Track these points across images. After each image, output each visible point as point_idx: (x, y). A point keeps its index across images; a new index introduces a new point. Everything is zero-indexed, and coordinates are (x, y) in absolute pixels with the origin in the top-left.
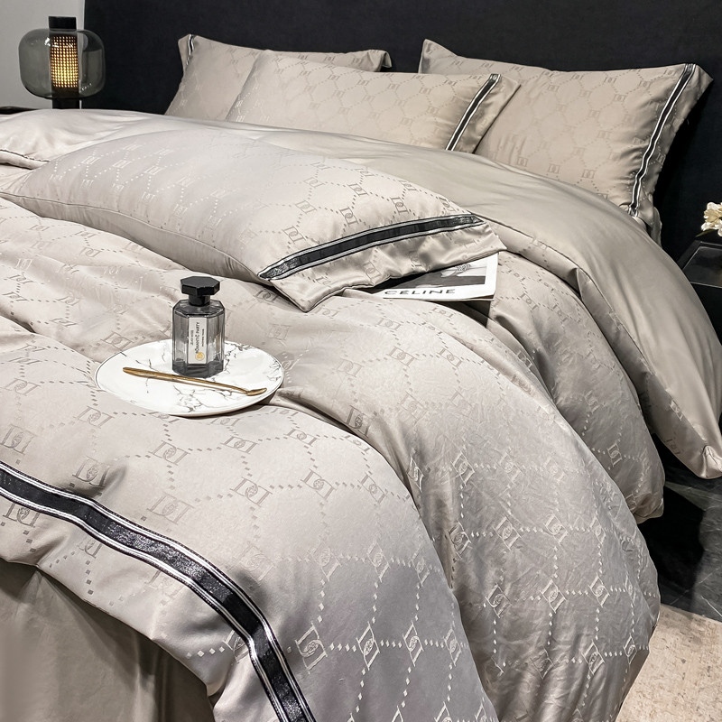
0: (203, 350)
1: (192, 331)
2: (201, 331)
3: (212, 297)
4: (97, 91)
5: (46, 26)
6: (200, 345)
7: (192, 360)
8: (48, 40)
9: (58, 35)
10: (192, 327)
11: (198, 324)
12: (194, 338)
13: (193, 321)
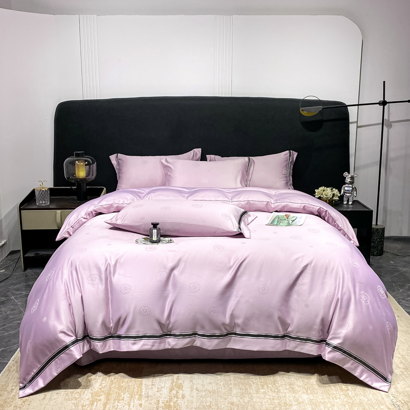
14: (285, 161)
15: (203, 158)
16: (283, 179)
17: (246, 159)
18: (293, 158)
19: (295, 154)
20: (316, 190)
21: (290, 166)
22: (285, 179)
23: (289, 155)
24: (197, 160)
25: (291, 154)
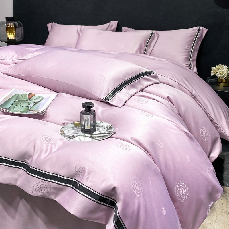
0: (89, 125)
1: (86, 119)
2: (88, 119)
3: (92, 109)
4: (21, 40)
5: (5, 20)
6: (88, 123)
7: (86, 128)
8: (6, 24)
9: (9, 23)
10: (85, 118)
11: (87, 117)
12: (86, 121)
13: (86, 116)
14: (191, 36)
15: (118, 29)
16: (184, 54)
17: (150, 32)
18: (202, 34)
19: (205, 31)
20: (212, 68)
21: (197, 42)
22: (187, 54)
23: (197, 31)
24: (113, 31)
25: (201, 30)
